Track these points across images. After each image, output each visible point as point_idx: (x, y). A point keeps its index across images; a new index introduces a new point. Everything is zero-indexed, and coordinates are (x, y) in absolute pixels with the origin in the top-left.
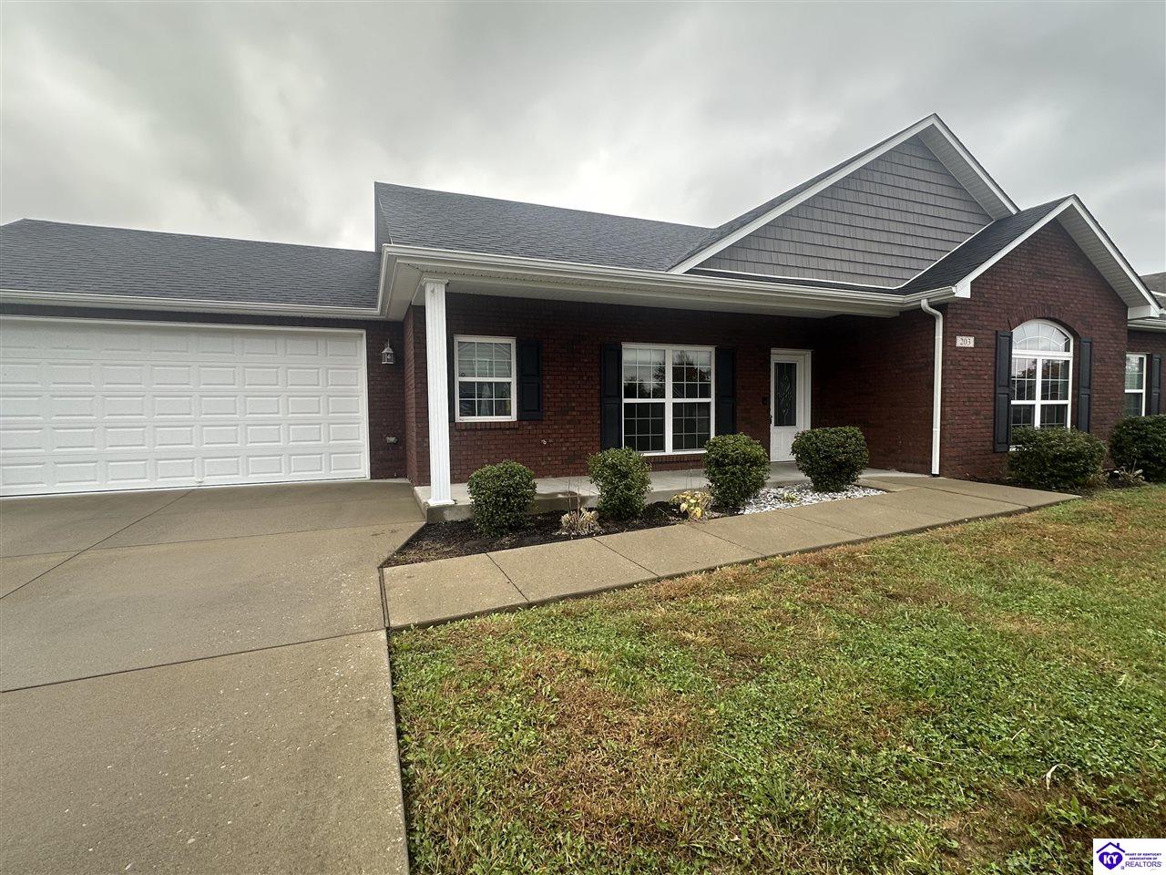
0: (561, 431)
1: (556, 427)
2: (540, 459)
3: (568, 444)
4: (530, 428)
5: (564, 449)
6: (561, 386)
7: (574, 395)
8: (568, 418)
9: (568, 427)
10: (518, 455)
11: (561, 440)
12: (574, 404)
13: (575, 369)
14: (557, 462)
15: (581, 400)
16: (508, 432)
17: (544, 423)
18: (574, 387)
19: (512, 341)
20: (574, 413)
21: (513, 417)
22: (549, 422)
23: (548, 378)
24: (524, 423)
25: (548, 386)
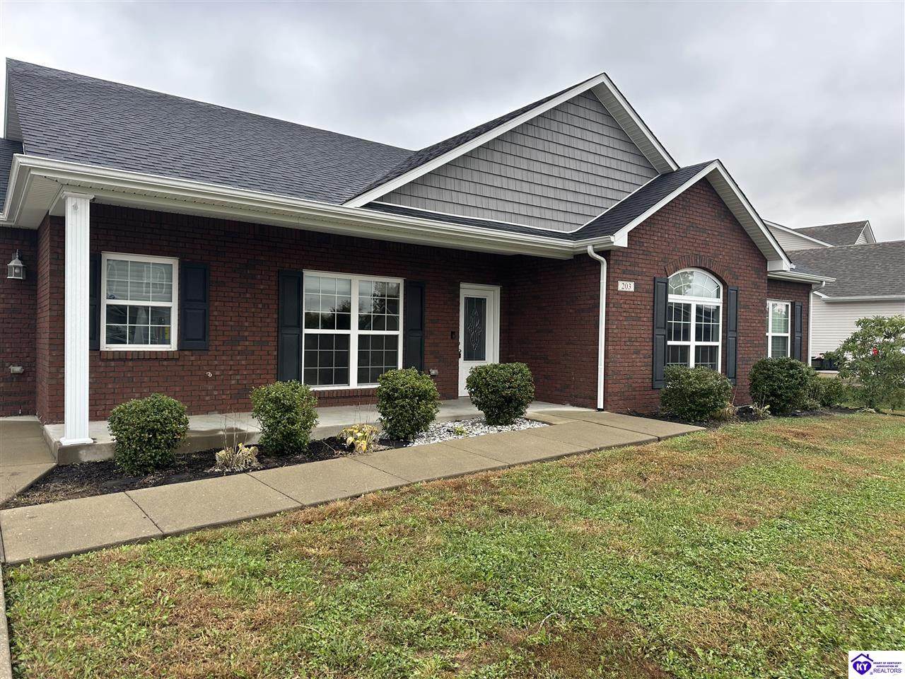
0: (231, 363)
1: (224, 358)
2: (204, 393)
3: (238, 377)
4: (193, 358)
5: (233, 382)
6: (231, 314)
7: (246, 324)
8: (239, 348)
9: (238, 358)
10: (177, 389)
11: (230, 373)
12: (246, 334)
13: (248, 296)
14: (224, 397)
15: (254, 329)
16: (165, 363)
17: (209, 353)
18: (246, 314)
19: (174, 262)
20: (247, 343)
21: (173, 346)
22: (216, 353)
23: (216, 304)
24: (186, 353)
25: (215, 313)
